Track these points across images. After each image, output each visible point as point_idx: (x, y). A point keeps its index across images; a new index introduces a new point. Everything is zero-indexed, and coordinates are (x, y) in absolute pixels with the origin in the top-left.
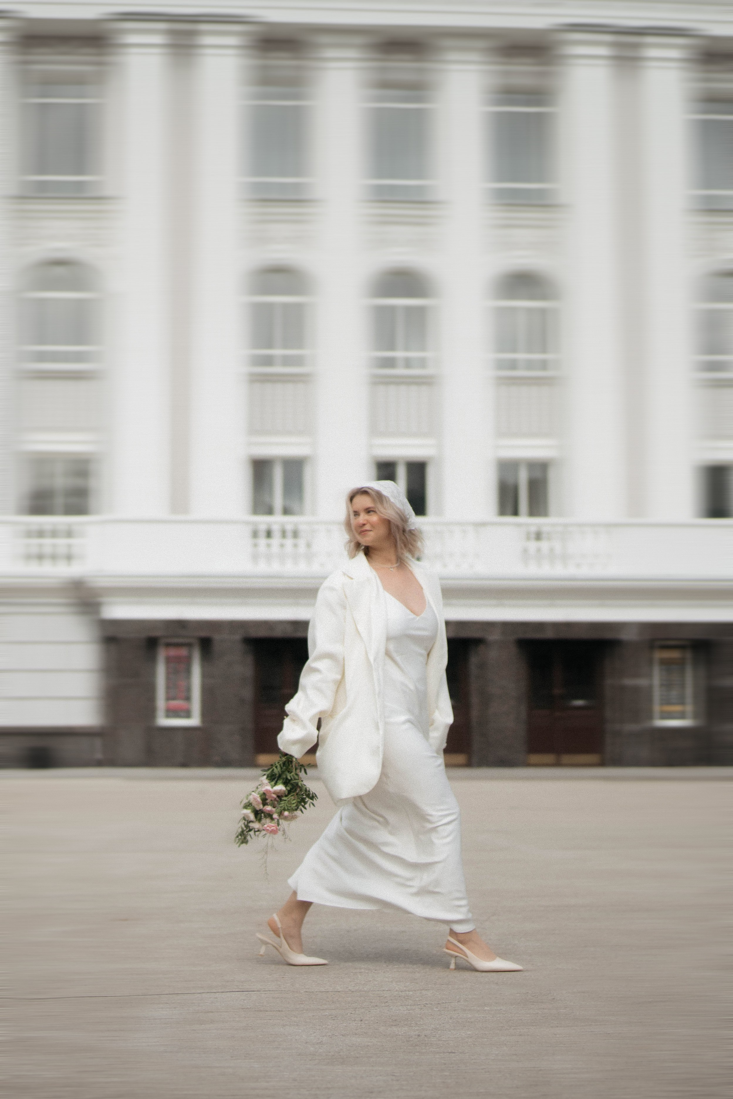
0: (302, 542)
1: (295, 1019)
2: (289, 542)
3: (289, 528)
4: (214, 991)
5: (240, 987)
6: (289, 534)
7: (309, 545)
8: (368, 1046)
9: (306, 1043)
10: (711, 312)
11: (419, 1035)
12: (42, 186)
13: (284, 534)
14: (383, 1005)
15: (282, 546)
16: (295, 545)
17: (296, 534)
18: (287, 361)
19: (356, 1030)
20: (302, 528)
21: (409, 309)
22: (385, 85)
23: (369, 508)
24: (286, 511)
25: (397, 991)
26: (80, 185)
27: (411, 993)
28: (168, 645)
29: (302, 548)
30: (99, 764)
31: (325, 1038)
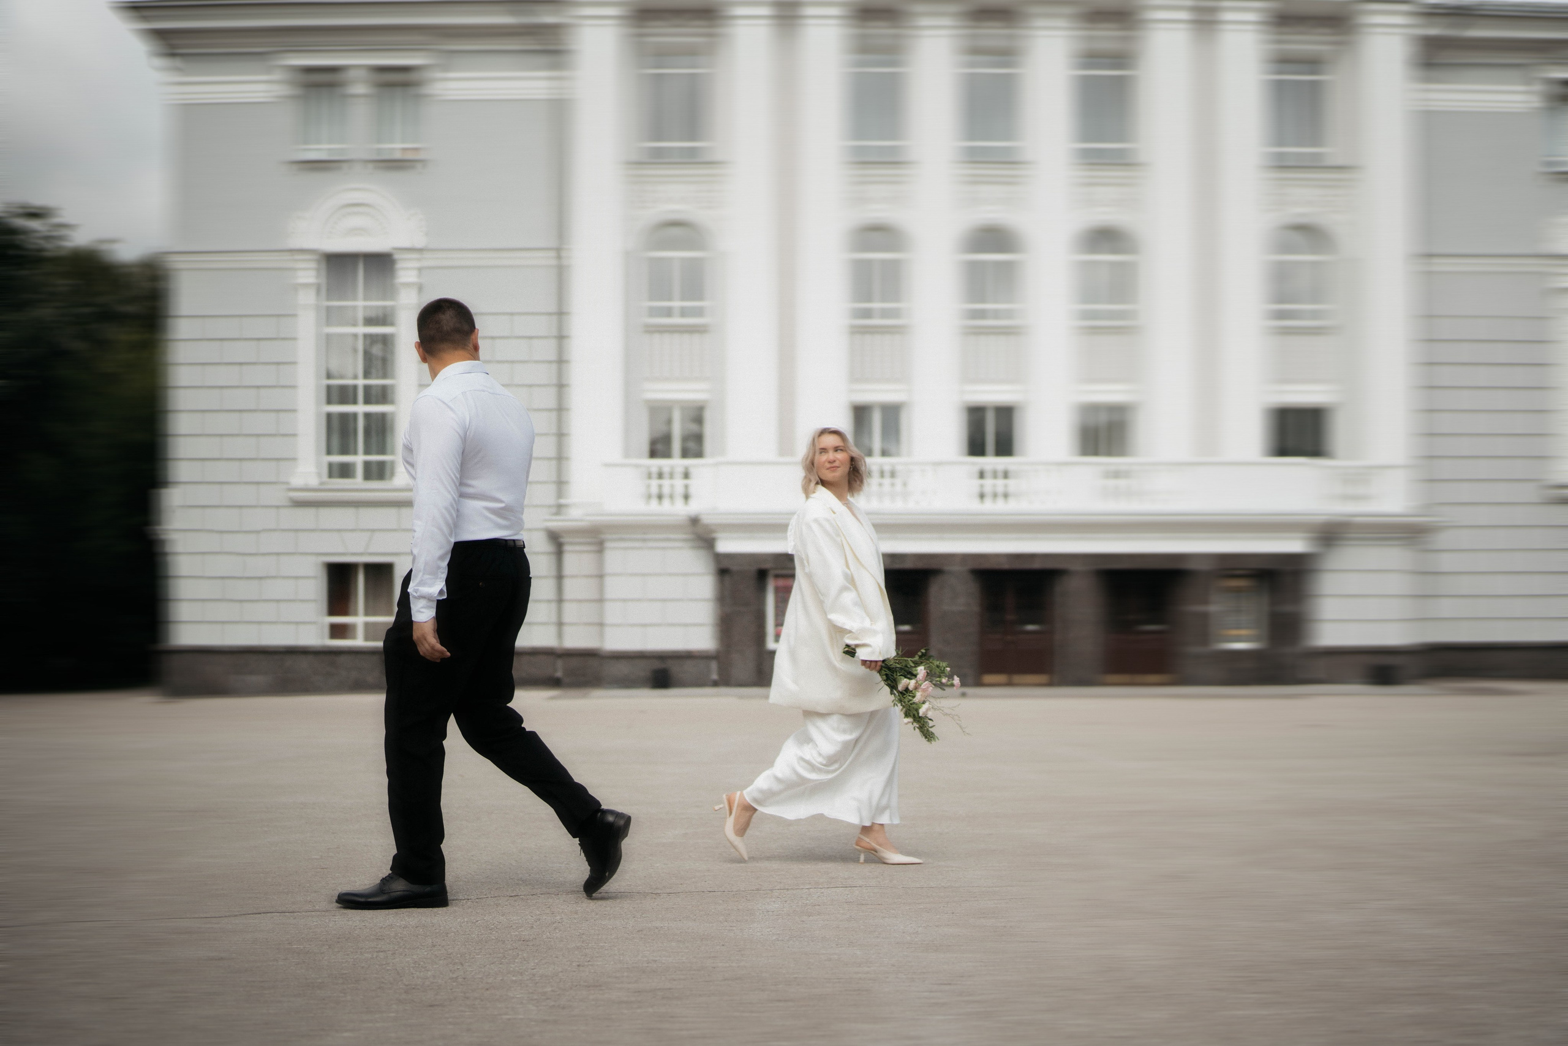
0: (898, 481)
1: (894, 911)
2: (887, 481)
3: (887, 468)
4: (820, 886)
5: (844, 883)
6: (887, 474)
7: (905, 484)
8: (959, 935)
9: (904, 933)
10: (1281, 264)
11: (1005, 927)
12: (658, 153)
13: (882, 474)
14: (973, 899)
15: (880, 485)
16: (893, 485)
17: (893, 474)
18: (885, 313)
19: (949, 921)
20: (899, 468)
21: (998, 264)
22: (975, 51)
23: (837, 447)
24: (884, 453)
25: (985, 887)
26: (692, 151)
27: (998, 889)
28: (777, 576)
29: (899, 487)
30: (715, 684)
31: (920, 928)
